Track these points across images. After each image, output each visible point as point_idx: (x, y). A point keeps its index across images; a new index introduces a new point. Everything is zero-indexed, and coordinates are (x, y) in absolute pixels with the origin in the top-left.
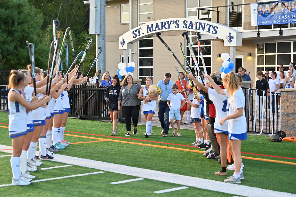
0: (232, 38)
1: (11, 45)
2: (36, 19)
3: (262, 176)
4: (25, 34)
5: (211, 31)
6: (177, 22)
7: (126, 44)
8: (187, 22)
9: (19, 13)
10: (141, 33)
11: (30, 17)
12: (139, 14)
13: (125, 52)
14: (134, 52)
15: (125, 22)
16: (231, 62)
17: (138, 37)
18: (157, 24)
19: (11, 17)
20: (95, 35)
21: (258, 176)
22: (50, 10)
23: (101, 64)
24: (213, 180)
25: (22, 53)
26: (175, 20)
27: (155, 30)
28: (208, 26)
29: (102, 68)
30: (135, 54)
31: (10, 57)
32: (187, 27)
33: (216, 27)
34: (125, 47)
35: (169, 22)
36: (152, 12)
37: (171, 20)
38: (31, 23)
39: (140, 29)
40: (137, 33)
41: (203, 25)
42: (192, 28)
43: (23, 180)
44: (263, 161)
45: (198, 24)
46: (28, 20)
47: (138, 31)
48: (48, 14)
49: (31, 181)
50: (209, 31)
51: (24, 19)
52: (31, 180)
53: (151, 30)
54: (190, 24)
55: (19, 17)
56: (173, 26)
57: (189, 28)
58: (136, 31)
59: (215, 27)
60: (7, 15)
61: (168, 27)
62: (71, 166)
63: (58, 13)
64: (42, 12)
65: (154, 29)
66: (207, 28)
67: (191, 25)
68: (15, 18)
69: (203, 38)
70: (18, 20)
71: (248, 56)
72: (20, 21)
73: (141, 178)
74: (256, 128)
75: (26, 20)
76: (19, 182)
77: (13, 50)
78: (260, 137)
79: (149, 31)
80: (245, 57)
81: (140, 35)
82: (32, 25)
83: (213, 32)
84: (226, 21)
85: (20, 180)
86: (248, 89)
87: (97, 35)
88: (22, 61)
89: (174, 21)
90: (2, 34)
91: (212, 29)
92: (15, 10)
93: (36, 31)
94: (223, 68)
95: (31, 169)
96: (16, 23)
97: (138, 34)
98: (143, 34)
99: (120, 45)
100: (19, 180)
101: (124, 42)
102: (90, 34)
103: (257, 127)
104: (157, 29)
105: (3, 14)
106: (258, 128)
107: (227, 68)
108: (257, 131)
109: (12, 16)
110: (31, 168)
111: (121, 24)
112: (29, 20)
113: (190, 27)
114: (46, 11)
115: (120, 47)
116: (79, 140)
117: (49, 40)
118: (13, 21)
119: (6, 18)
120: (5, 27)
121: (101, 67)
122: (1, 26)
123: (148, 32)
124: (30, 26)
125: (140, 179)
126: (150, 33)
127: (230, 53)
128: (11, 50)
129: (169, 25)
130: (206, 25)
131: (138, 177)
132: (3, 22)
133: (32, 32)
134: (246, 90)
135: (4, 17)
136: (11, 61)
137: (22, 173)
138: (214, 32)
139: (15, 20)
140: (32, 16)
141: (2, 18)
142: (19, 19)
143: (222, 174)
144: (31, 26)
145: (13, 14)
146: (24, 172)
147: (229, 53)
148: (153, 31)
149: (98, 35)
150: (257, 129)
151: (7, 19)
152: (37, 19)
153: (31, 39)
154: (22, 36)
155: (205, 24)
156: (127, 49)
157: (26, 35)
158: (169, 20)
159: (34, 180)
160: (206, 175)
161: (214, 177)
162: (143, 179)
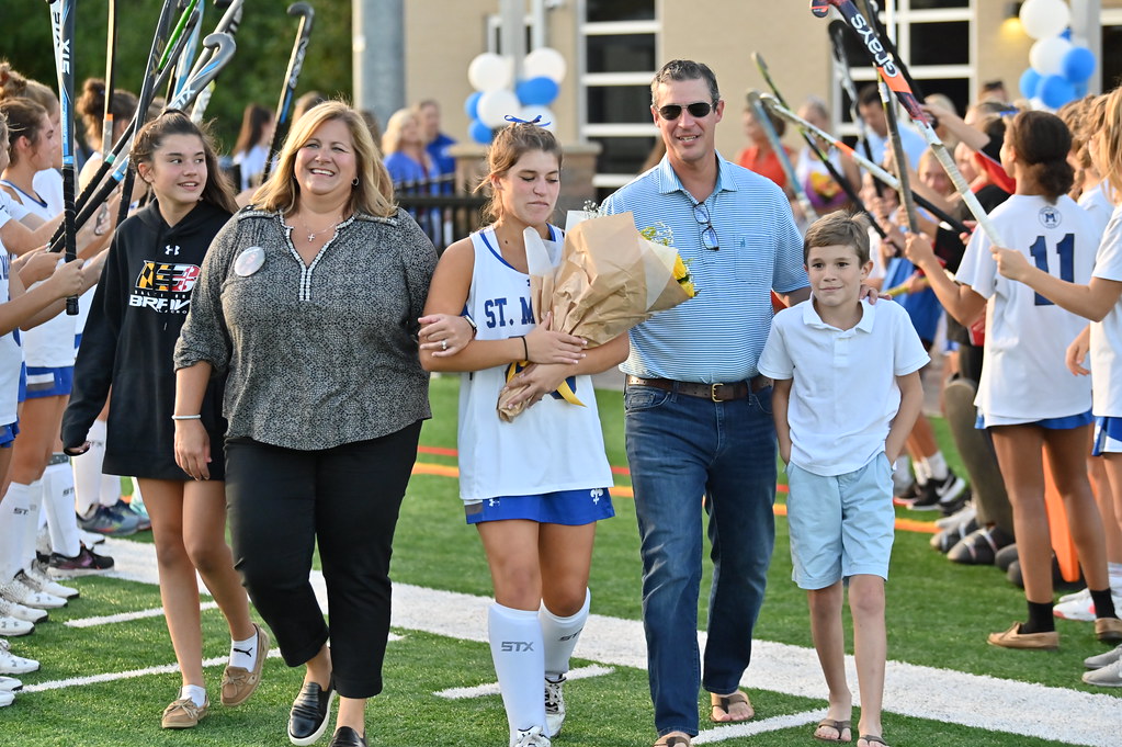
16: (1079, 42)
30: (563, 9)
49: (17, 689)
73: (600, 664)
94: (1035, 78)
95: (5, 624)
107: (1055, 79)
110: (4, 620)
125: (595, 671)
143: (1033, 643)
159: (36, 683)
160: (943, 650)
161: (984, 661)
162: (607, 671)
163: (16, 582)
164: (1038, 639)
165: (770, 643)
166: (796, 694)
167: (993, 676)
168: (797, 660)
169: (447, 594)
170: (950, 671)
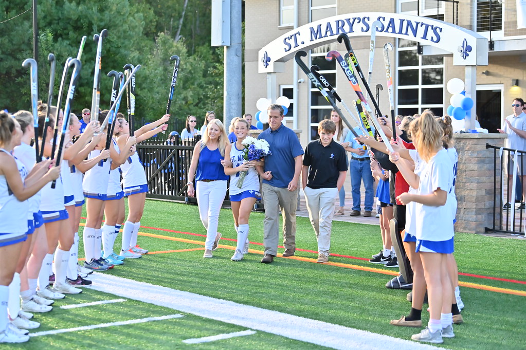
0: (469, 49)
1: (86, 68)
2: (133, 22)
3: (501, 330)
4: (111, 49)
5: (429, 37)
6: (366, 20)
7: (271, 64)
8: (384, 20)
9: (101, 10)
10: (299, 43)
11: (120, 18)
12: (311, 8)
13: (270, 78)
14: (302, 80)
15: (287, 25)
16: (468, 96)
17: (293, 50)
18: (329, 26)
19: (86, 17)
20: (222, 47)
21: (494, 328)
22: (167, 7)
23: (233, 102)
24: (397, 337)
25: (106, 82)
26: (362, 15)
27: (325, 37)
28: (424, 26)
29: (234, 109)
30: (304, 82)
31: (85, 89)
32: (385, 30)
33: (439, 28)
34: (271, 68)
35: (351, 21)
36: (336, 5)
37: (355, 17)
38: (124, 28)
39: (297, 35)
40: (292, 42)
41: (414, 25)
42: (394, 31)
43: (13, 333)
44: (513, 296)
45: (405, 23)
46: (117, 22)
47: (293, 37)
48: (165, 14)
49: (26, 334)
50: (425, 37)
51: (110, 20)
52: (27, 331)
53: (318, 36)
54: (389, 25)
55: (101, 17)
56: (358, 27)
57: (387, 31)
58: (290, 38)
59: (436, 28)
60: (80, 14)
61: (349, 31)
62: (124, 300)
63: (183, 10)
64: (153, 9)
65: (323, 34)
66: (421, 31)
67: (391, 25)
68: (93, 18)
69: (426, 52)
70: (99, 23)
71: (513, 86)
72: (102, 24)
73: (252, 330)
74: (515, 224)
75: (114, 22)
76: (6, 335)
77: (89, 76)
78: (520, 243)
79: (314, 38)
80: (507, 89)
81: (297, 46)
82: (125, 32)
83: (432, 38)
84: (472, 19)
85: (8, 332)
86: (499, 148)
87: (225, 48)
88: (106, 96)
89: (359, 19)
90: (71, 47)
91: (431, 33)
92: (94, 5)
93: (131, 42)
95: (41, 308)
96: (95, 28)
97: (293, 45)
98: (303, 43)
99: (261, 65)
100: (6, 332)
101: (269, 59)
102: (213, 45)
103: (517, 223)
104: (329, 33)
105: (72, 12)
106: (519, 224)
107: (458, 109)
108: (517, 229)
109: (89, 16)
110: (41, 306)
111: (281, 29)
112: (118, 24)
113: (390, 30)
114: (161, 8)
115: (262, 69)
116: (168, 245)
117: (161, 58)
118: (90, 25)
119: (78, 20)
120: (75, 36)
121: (232, 106)
122: (70, 33)
123: (312, 40)
124: (121, 34)
125: (248, 332)
126: (315, 41)
127: (466, 80)
128: (86, 77)
129: (351, 26)
130: (419, 25)
131: (245, 329)
132: (73, 26)
133: (124, 45)
134: (495, 151)
135: (74, 17)
136: (86, 96)
137: (12, 318)
138: (435, 39)
139: (93, 22)
140: (124, 15)
141: (70, 19)
142: (101, 20)
143: (413, 324)
144: (123, 33)
145: (90, 11)
146: (14, 316)
147: (464, 80)
148: (321, 37)
149: (228, 47)
150: (517, 226)
151: (80, 20)
152: (134, 20)
153: (123, 57)
154: (107, 52)
155: (417, 24)
156: (274, 72)
157: (114, 49)
158: (351, 16)
159: (35, 333)
160: (386, 327)
161: (400, 331)
162: (253, 332)
163: (46, 289)
164: (415, 323)
165: (321, 322)
166: (322, 345)
167: (401, 338)
168: (328, 330)
169: (208, 298)
170: (385, 336)
